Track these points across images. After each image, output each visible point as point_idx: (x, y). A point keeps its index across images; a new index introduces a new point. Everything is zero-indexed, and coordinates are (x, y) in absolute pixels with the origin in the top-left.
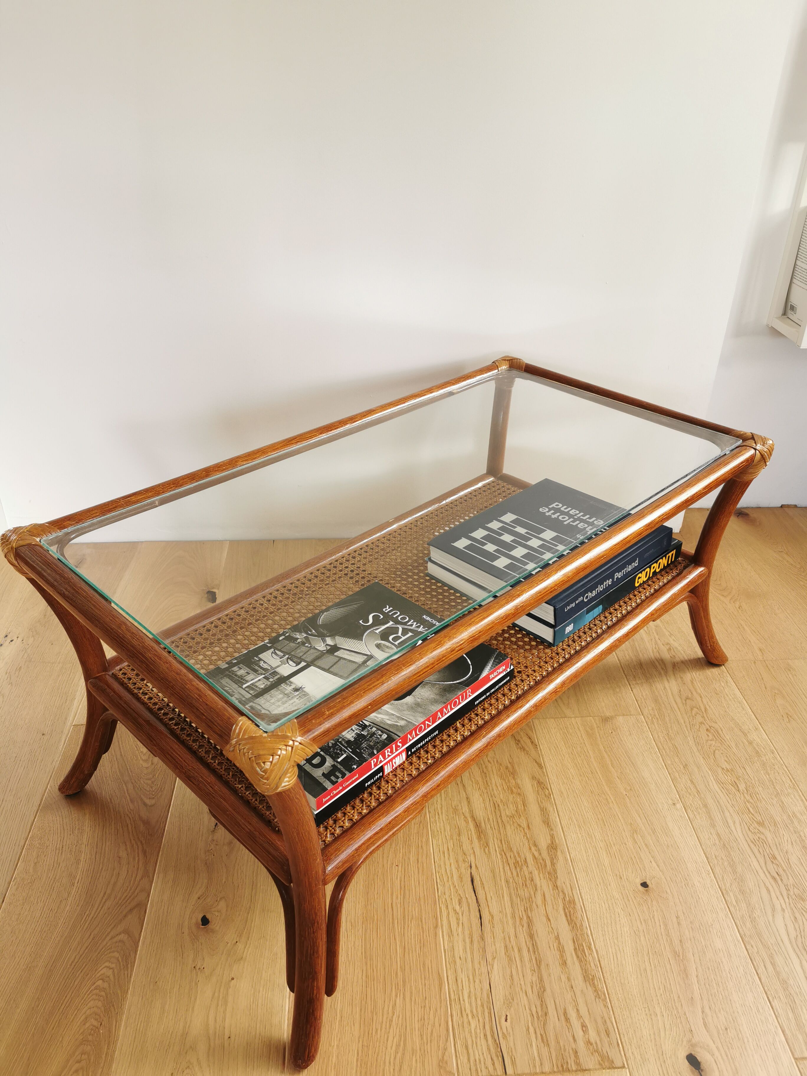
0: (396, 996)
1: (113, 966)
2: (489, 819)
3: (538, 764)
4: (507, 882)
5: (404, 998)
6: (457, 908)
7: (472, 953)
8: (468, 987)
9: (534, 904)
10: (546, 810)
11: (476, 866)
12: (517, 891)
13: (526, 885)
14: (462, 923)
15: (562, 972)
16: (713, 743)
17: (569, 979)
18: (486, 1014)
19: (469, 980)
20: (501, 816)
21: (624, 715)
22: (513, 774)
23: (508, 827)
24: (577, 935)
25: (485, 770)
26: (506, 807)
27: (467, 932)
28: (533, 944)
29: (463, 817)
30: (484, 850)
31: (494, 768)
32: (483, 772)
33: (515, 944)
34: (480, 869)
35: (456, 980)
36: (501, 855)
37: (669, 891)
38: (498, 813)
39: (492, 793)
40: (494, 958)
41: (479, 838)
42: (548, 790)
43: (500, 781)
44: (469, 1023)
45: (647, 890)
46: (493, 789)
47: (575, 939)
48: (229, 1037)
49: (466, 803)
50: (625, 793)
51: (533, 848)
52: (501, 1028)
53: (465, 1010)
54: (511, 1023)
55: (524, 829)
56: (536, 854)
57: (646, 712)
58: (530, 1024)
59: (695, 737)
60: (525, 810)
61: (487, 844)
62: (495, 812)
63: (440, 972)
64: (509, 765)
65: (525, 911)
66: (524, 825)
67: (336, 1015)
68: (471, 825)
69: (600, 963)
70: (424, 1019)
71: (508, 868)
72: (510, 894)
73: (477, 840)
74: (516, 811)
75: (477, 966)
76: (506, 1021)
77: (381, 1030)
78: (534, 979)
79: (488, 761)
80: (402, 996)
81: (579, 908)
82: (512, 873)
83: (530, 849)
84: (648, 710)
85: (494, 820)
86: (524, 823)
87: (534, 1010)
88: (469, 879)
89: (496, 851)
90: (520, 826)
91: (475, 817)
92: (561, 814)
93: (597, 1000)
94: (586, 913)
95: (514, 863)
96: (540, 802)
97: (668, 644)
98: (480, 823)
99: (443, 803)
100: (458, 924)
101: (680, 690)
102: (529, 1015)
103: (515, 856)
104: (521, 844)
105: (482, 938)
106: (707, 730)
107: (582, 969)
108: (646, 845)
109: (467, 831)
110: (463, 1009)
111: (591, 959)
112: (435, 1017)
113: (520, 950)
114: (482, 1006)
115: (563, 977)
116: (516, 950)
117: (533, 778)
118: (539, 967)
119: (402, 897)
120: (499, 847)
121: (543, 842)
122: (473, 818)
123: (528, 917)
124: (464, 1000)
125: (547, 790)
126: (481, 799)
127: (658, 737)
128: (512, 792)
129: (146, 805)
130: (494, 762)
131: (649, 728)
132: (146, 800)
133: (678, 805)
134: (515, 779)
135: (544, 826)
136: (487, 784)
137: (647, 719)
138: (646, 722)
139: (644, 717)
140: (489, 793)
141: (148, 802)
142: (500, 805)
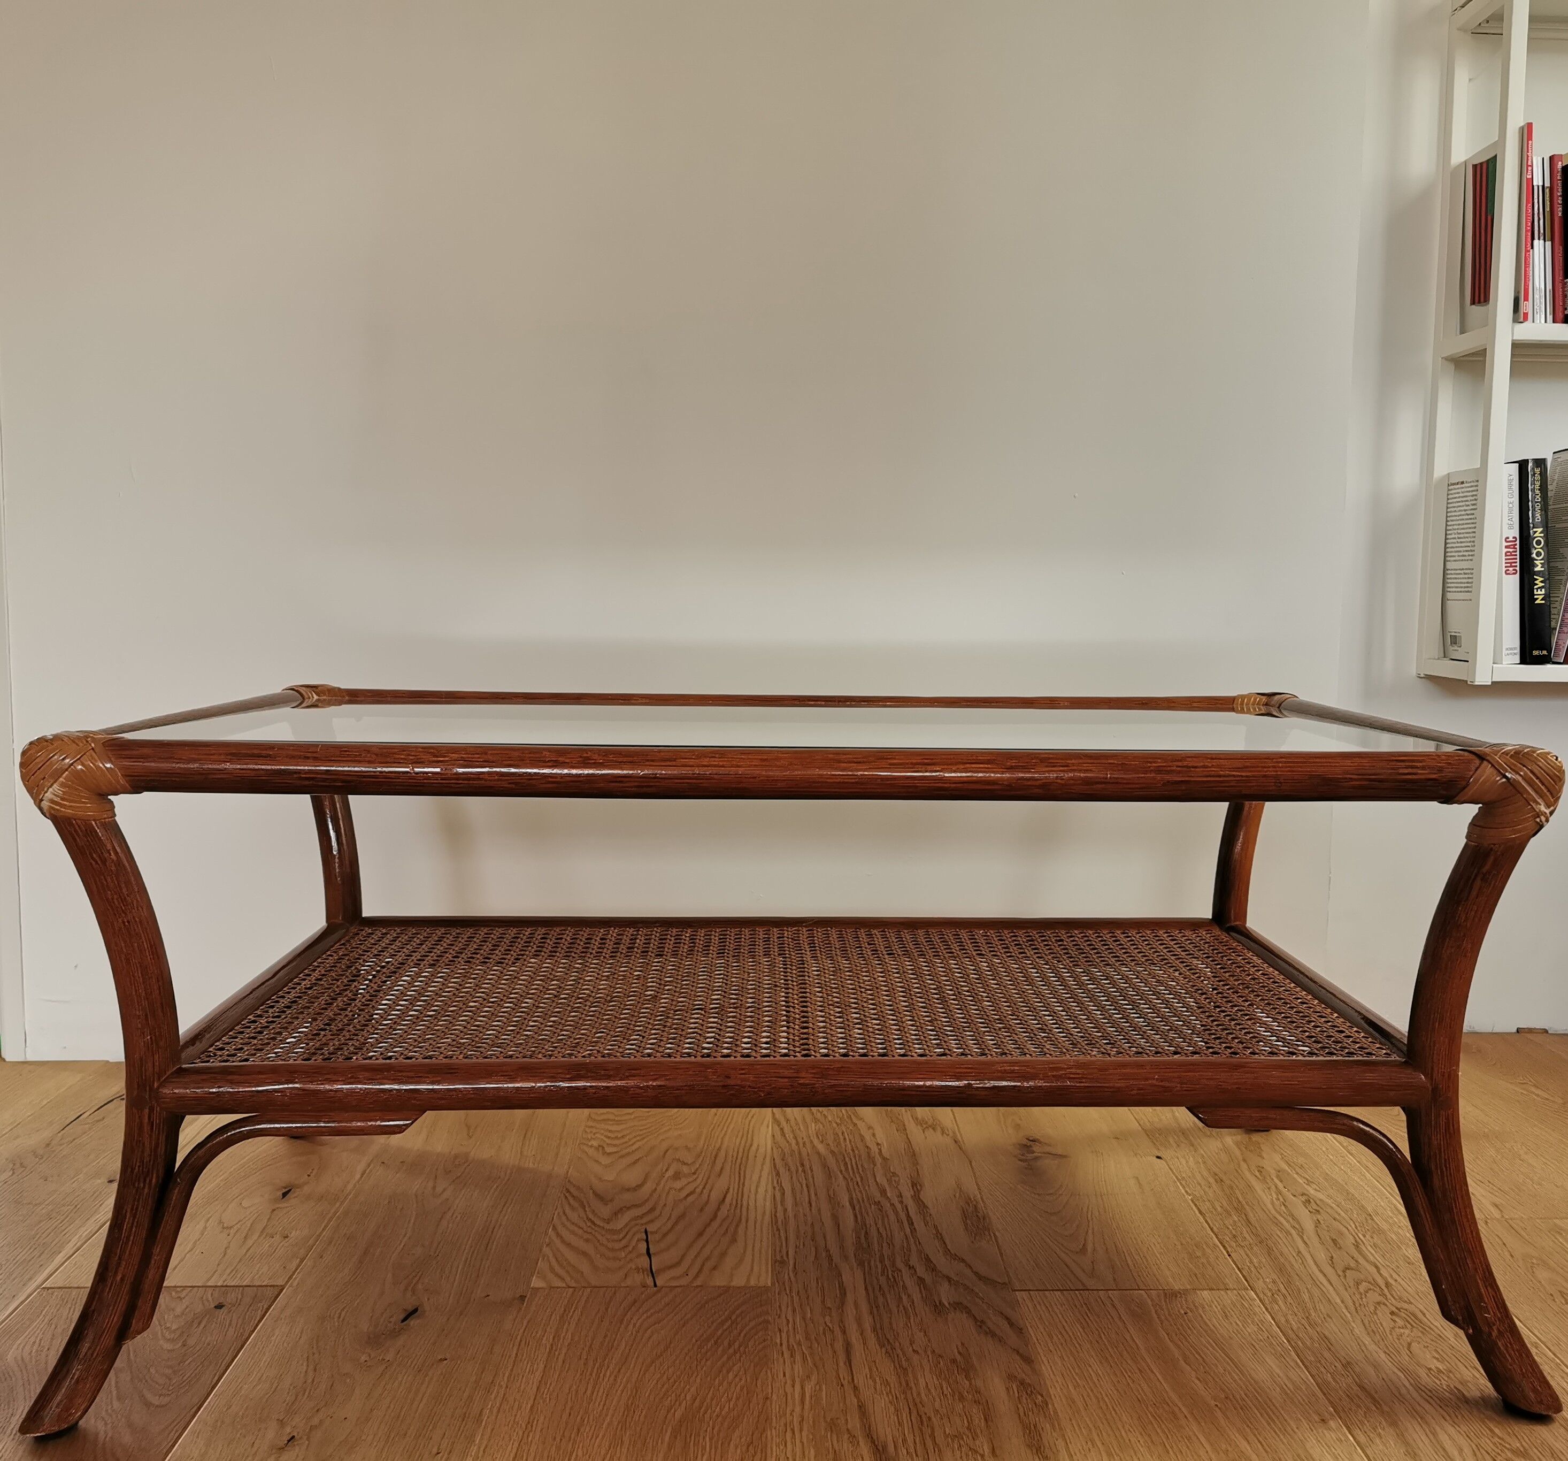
2: (905, 1442)
3: (1022, 1356)
10: (1035, 1426)
16: (1407, 1332)
20: (932, 1436)
21: (1212, 1289)
22: (967, 1370)
25: (904, 1364)
26: (945, 1420)
29: (846, 1436)
31: (925, 1362)
32: (901, 1366)
38: (927, 1432)
39: (918, 1400)
42: (1042, 1396)
43: (934, 1379)
46: (919, 1394)
49: (856, 1414)
50: (1213, 1403)
57: (1260, 1285)
59: (1366, 1322)
60: (987, 1426)
62: (921, 1430)
64: (959, 1358)
66: (986, 1450)
68: (865, 1450)
74: (969, 1428)
79: (914, 1350)
84: (1265, 1282)
85: (917, 1443)
86: (985, 1447)
90: (975, 1452)
91: (875, 1438)
92: (1068, 1435)
96: (1022, 1414)
97: (1303, 1194)
98: (885, 1447)
99: (806, 1414)
101: (1332, 1257)
106: (1392, 1313)
117: (1011, 1377)
122: (870, 1439)
125: (1039, 1397)
126: (892, 1409)
127: (1287, 1321)
128: (962, 1398)
129: (148, 1404)
130: (925, 1352)
131: (1267, 1309)
132: (149, 1396)
133: (1332, 1423)
134: (970, 1381)
135: (1029, 1451)
136: (907, 1385)
137: (1261, 1296)
138: (1260, 1300)
139: (1256, 1294)
140: (910, 1400)
141: (155, 1401)
142: (933, 1419)
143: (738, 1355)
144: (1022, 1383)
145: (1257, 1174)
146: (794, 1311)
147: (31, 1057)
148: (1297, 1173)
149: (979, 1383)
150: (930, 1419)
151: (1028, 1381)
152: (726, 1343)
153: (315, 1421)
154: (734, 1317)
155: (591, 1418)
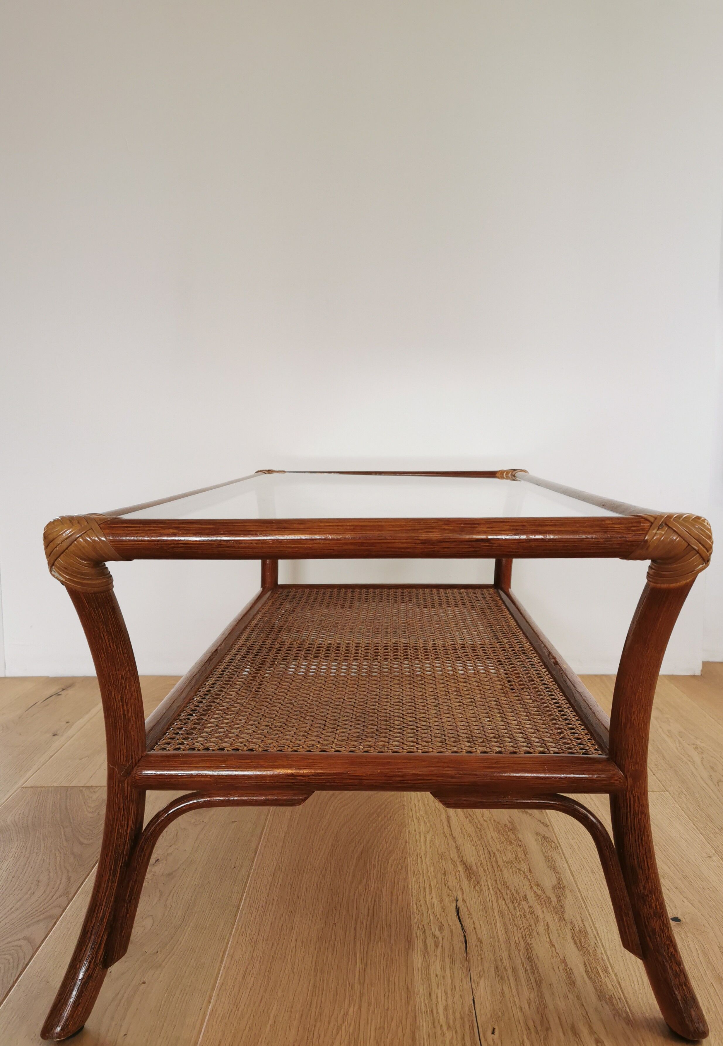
0: (349, 1005)
2: (482, 864)
3: (543, 823)
4: (501, 913)
5: (360, 1007)
6: (437, 933)
7: (452, 972)
8: (444, 1002)
9: (535, 933)
10: (552, 857)
11: (464, 900)
12: (514, 921)
13: (525, 917)
14: (442, 947)
15: (569, 991)
17: (578, 998)
18: (467, 1027)
19: (446, 994)
20: (496, 861)
22: (514, 830)
23: (505, 870)
24: (589, 959)
25: (479, 827)
26: (503, 854)
27: (447, 953)
28: (532, 966)
29: (450, 861)
30: (475, 889)
31: (490, 826)
32: (477, 828)
33: (508, 965)
34: (468, 903)
35: (430, 994)
36: (496, 892)
37: (707, 925)
38: (493, 859)
39: (487, 844)
40: (480, 977)
41: (469, 878)
42: (554, 843)
43: (497, 835)
44: (443, 1034)
45: (679, 925)
46: (488, 841)
47: (586, 962)
48: (125, 1035)
49: (455, 850)
51: (535, 888)
52: (486, 1040)
53: (439, 1022)
54: (500, 1035)
55: (524, 872)
56: (539, 892)
57: (671, 789)
58: (525, 1038)
60: (526, 857)
61: (478, 883)
62: (490, 858)
63: (410, 987)
64: (508, 824)
65: (523, 937)
66: (526, 869)
67: (269, 1020)
68: (460, 868)
69: (620, 985)
70: (384, 1028)
71: (503, 902)
72: (505, 924)
73: (466, 880)
74: (516, 859)
75: (457, 983)
76: (493, 1033)
77: (325, 1036)
78: (532, 996)
79: (484, 820)
80: (357, 1005)
81: (593, 936)
82: (508, 907)
83: (532, 888)
84: (674, 788)
85: (488, 864)
86: (525, 867)
87: (531, 1025)
88: (454, 910)
89: (489, 888)
90: (520, 870)
91: (465, 862)
92: (570, 861)
93: (617, 1018)
94: (601, 941)
95: (511, 899)
96: (544, 852)
97: (694, 744)
98: (471, 867)
99: (428, 850)
100: (437, 946)
101: (711, 776)
102: (524, 1029)
103: (512, 894)
104: (521, 884)
105: (467, 958)
107: (596, 990)
108: (676, 888)
109: (455, 872)
110: (436, 1021)
111: (607, 980)
112: (397, 1027)
113: (514, 970)
114: (462, 1018)
115: (570, 996)
116: (510, 971)
117: (537, 834)
118: (539, 986)
119: (369, 923)
120: (492, 885)
121: (548, 881)
122: (463, 862)
123: (527, 943)
124: (438, 1013)
125: (554, 844)
126: (474, 848)
127: (687, 807)
128: (511, 843)
129: (81, 843)
130: (490, 821)
131: (676, 801)
132: (82, 839)
133: (714, 858)
134: (515, 834)
135: (549, 870)
136: (481, 837)
137: (673, 794)
138: (672, 797)
139: (670, 793)
140: (484, 844)
141: (85, 841)
142: (496, 853)
143: (390, 821)
144: (544, 837)
145: (668, 734)
146: (418, 800)
147: (8, 675)
148: (690, 734)
149: (520, 836)
150: (494, 853)
151: (546, 835)
152: (383, 816)
153: (170, 851)
154: (386, 803)
155: (314, 851)
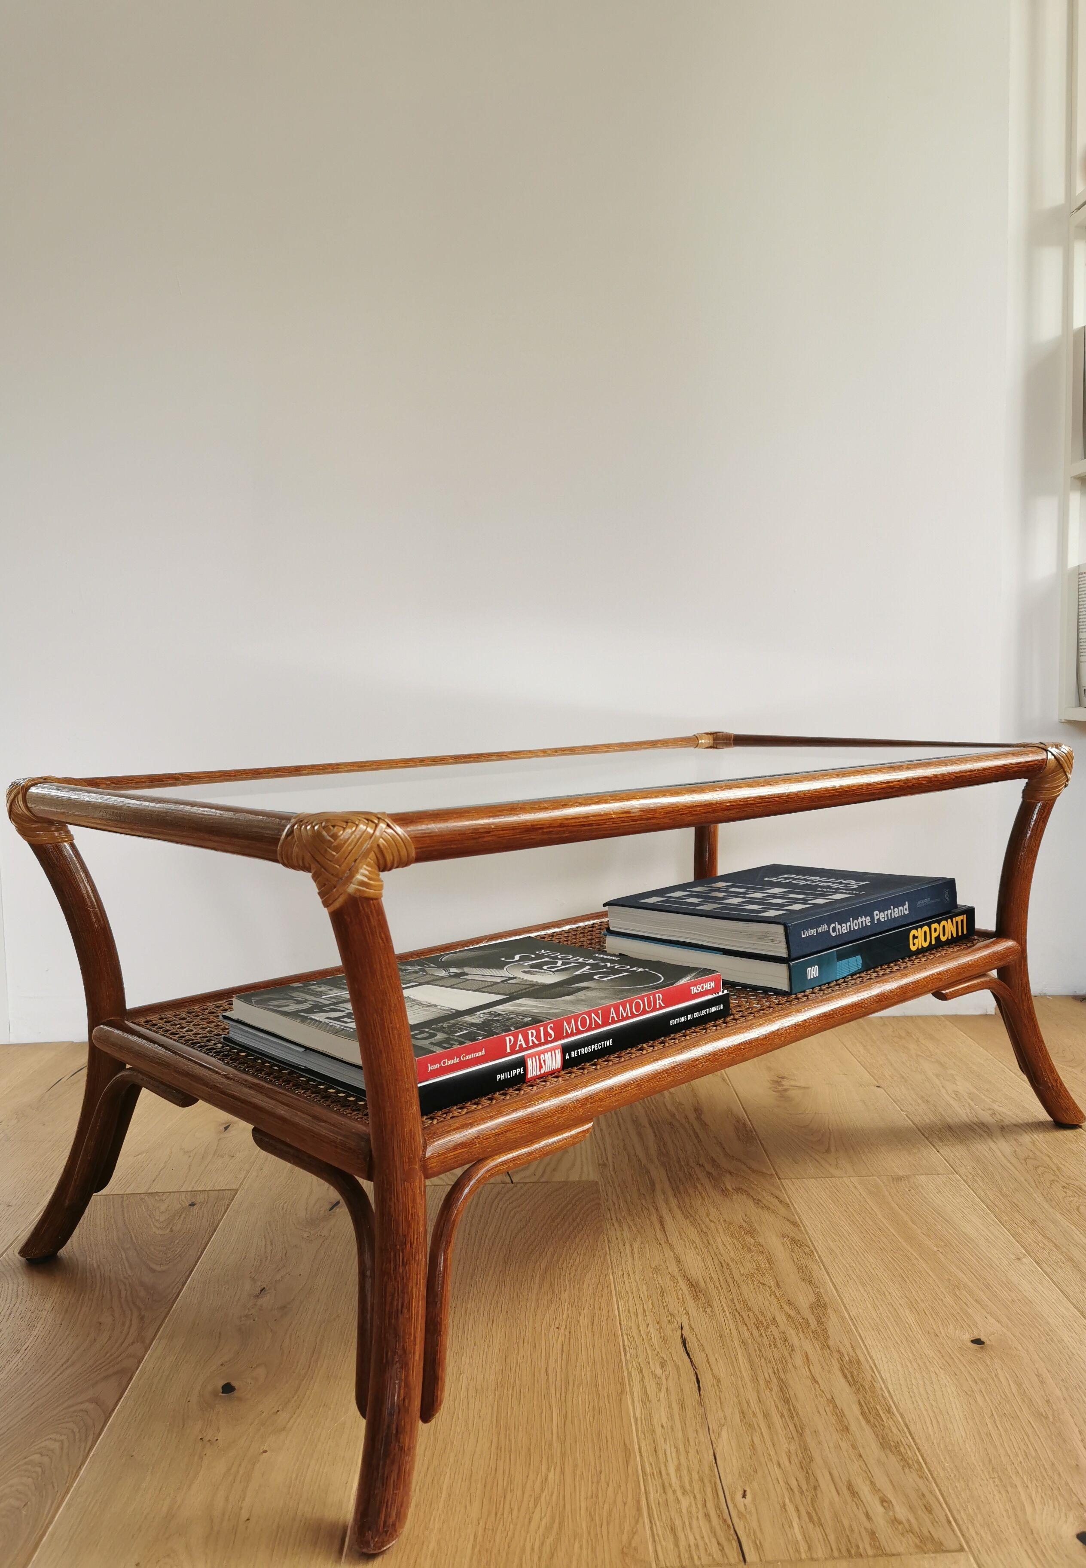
0: (549, 1470)
1: (63, 1437)
2: (711, 1278)
3: (791, 1222)
4: (744, 1342)
5: (563, 1472)
6: (659, 1371)
7: (683, 1421)
8: (675, 1459)
9: (790, 1365)
10: (806, 1266)
11: (691, 1327)
12: (760, 1351)
13: (775, 1346)
14: (667, 1389)
15: (842, 1439)
16: (1076, 1199)
17: (854, 1447)
18: (709, 1490)
19: (678, 1451)
20: (731, 1274)
21: (927, 1174)
22: (752, 1233)
23: (744, 1287)
24: (865, 1397)
25: (705, 1229)
26: (739, 1265)
27: (674, 1398)
28: (790, 1410)
29: (668, 1277)
30: (705, 1312)
31: (719, 1227)
32: (702, 1230)
33: (758, 1410)
34: (697, 1330)
35: (656, 1451)
36: (733, 1314)
37: (1020, 1347)
38: (727, 1273)
39: (717, 1252)
40: (721, 1426)
41: (696, 1298)
42: (809, 1248)
43: (729, 1239)
44: (678, 1501)
45: (981, 1348)
46: (718, 1248)
47: (862, 1401)
48: (248, 1520)
49: (674, 1262)
50: (935, 1249)
51: (787, 1308)
52: (735, 1506)
53: (670, 1485)
54: (754, 1499)
55: (770, 1287)
56: (792, 1313)
57: (962, 1170)
58: (787, 1501)
59: (1045, 1194)
60: (771, 1267)
61: (709, 1304)
62: (723, 1271)
63: (627, 1442)
64: (744, 1224)
65: (775, 1373)
66: (772, 1283)
67: (441, 1493)
68: (683, 1285)
69: (908, 1428)
70: (597, 1497)
71: (745, 1328)
72: (749, 1355)
73: (692, 1300)
74: (758, 1270)
75: (691, 1435)
76: (744, 1496)
77: (519, 1510)
78: (793, 1448)
79: (710, 1221)
80: (558, 1469)
81: (868, 1368)
82: (751, 1334)
83: (781, 1308)
84: (966, 1169)
85: (721, 1279)
86: (771, 1281)
87: (794, 1484)
88: (679, 1340)
89: (724, 1310)
90: (763, 1284)
91: (689, 1277)
92: (831, 1271)
93: (907, 1470)
94: (879, 1373)
95: (754, 1323)
96: (796, 1260)
97: (990, 1109)
98: (697, 1283)
99: (636, 1263)
100: (660, 1389)
101: (1015, 1151)
102: (785, 1490)
103: (756, 1316)
104: (766, 1303)
105: (701, 1403)
106: (1064, 1187)
107: (877, 1436)
108: (976, 1301)
109: (676, 1291)
110: (667, 1484)
111: (891, 1423)
112: (616, 1494)
113: (766, 1416)
114: (701, 1480)
115: (843, 1445)
116: (760, 1416)
117: (785, 1235)
118: (801, 1435)
119: (564, 1362)
120: (728, 1306)
121: (804, 1299)
122: (686, 1278)
123: (780, 1379)
124: (668, 1474)
125: (807, 1248)
126: (699, 1258)
127: (986, 1194)
128: (750, 1250)
129: (153, 1271)
130: (719, 1221)
131: (969, 1186)
132: (154, 1266)
133: (1024, 1260)
134: (754, 1238)
135: (803, 1283)
136: (709, 1243)
137: (965, 1178)
138: (964, 1181)
139: (960, 1176)
140: (712, 1252)
141: (158, 1268)
142: (731, 1264)
143: (581, 1226)
144: (793, 1240)
145: (954, 1096)
146: (617, 1196)
147: (13, 1040)
148: (984, 1095)
149: (761, 1240)
150: (728, 1264)
151: (797, 1238)
152: (571, 1219)
153: (278, 1277)
154: (573, 1202)
155: (480, 1270)
